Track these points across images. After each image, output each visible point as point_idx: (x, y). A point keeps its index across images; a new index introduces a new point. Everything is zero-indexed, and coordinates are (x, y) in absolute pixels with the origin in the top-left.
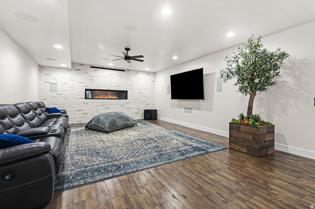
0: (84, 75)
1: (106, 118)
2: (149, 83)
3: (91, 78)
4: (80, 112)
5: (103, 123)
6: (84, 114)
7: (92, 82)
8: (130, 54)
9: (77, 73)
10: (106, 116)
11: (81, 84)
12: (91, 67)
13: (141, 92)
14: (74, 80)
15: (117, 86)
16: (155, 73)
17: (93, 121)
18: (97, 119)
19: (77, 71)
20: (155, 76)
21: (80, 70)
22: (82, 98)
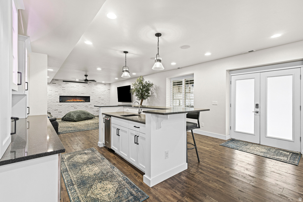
0: (59, 87)
1: (75, 114)
2: (106, 90)
3: (63, 89)
4: (56, 111)
5: (73, 116)
6: (59, 112)
7: (64, 91)
8: (88, 78)
9: (53, 86)
10: (75, 113)
11: (56, 93)
12: (63, 81)
13: (100, 97)
14: (52, 90)
15: (82, 94)
16: (110, 84)
17: (67, 115)
18: (69, 114)
19: (54, 84)
20: (110, 86)
21: (55, 84)
22: (58, 102)
